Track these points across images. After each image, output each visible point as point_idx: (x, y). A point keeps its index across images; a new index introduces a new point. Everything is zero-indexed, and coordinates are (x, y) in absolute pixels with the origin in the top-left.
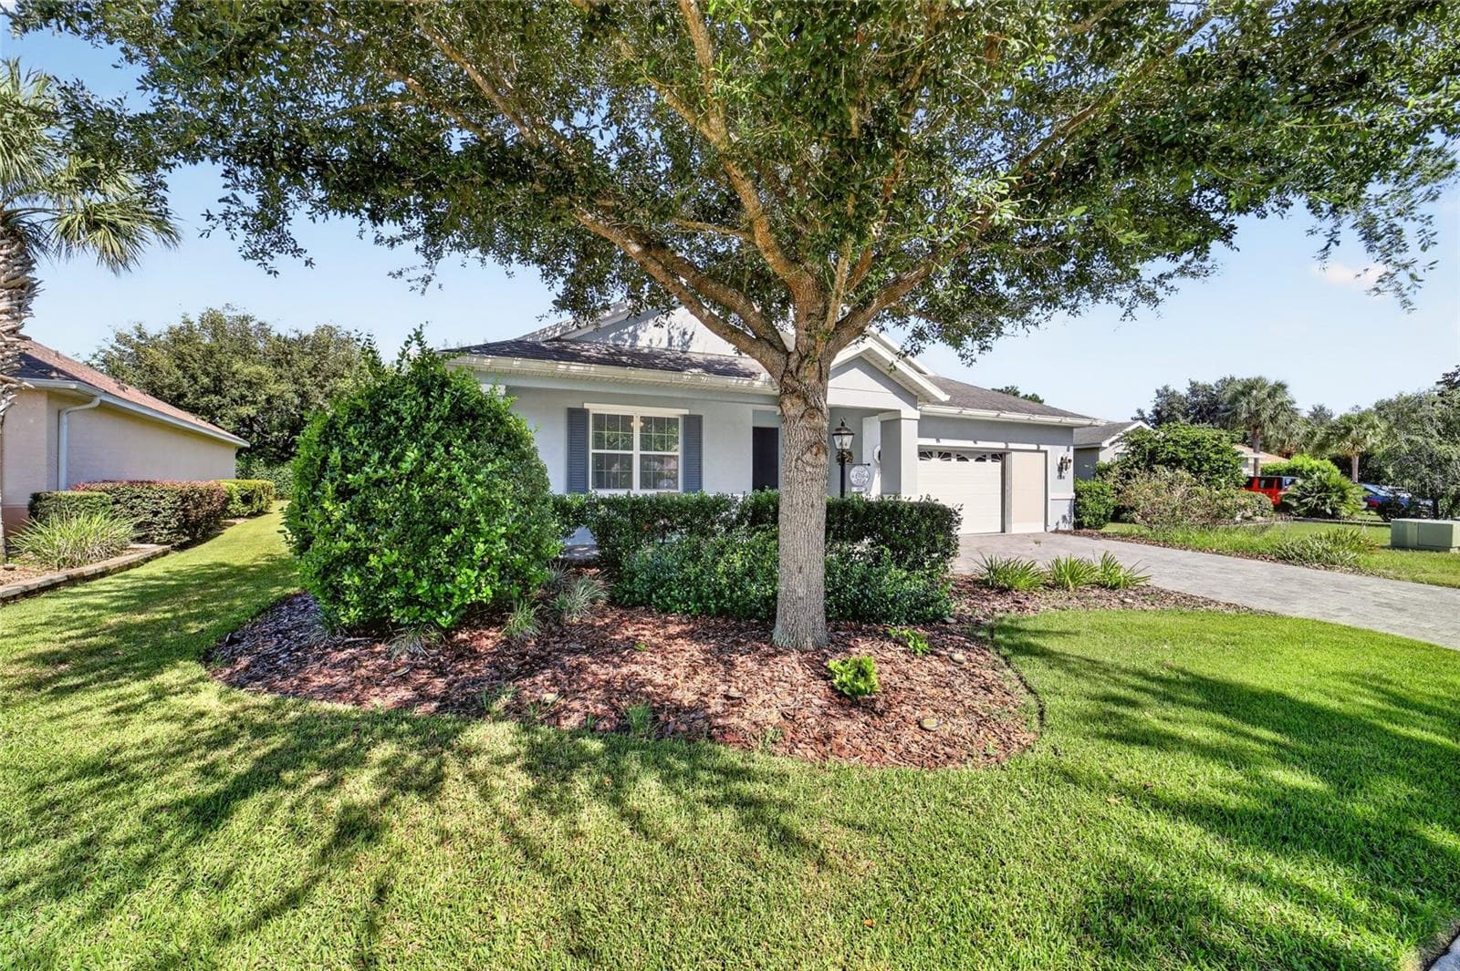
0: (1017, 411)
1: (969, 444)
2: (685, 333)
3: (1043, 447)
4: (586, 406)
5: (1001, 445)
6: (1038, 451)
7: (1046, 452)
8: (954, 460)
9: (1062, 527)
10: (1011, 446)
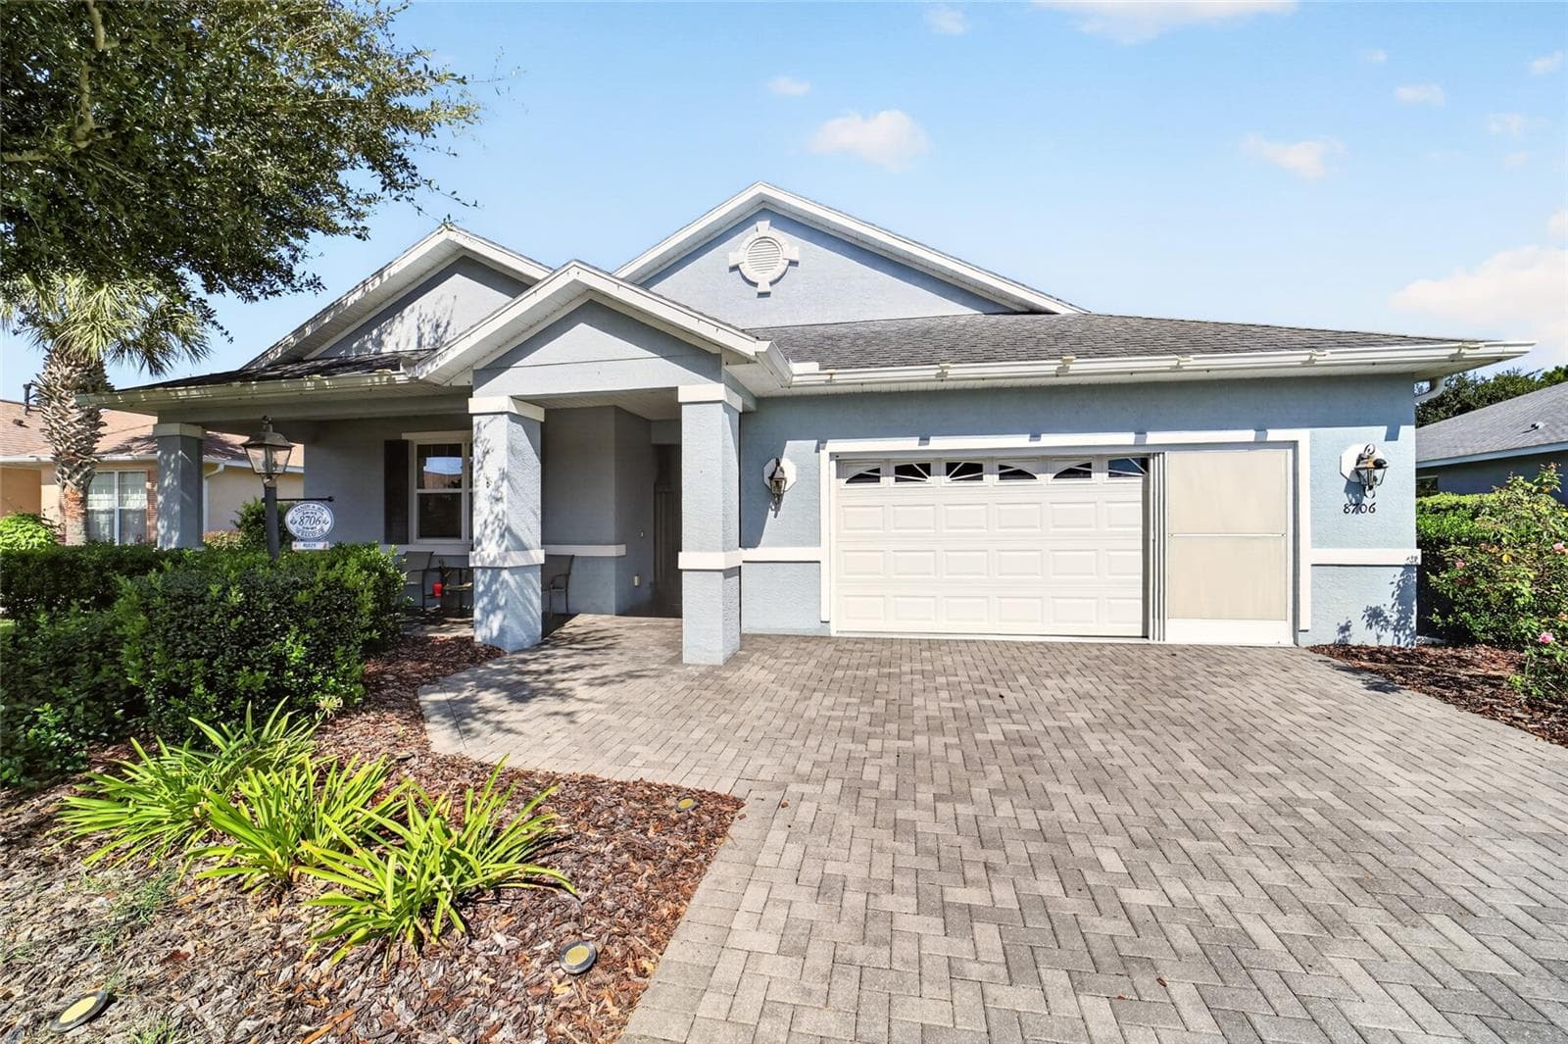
0: (1151, 351)
1: (1021, 441)
2: (438, 326)
3: (1274, 435)
4: (405, 436)
5: (1127, 438)
6: (1260, 444)
7: (1294, 445)
8: (991, 479)
9: (1363, 636)
10: (1154, 438)
